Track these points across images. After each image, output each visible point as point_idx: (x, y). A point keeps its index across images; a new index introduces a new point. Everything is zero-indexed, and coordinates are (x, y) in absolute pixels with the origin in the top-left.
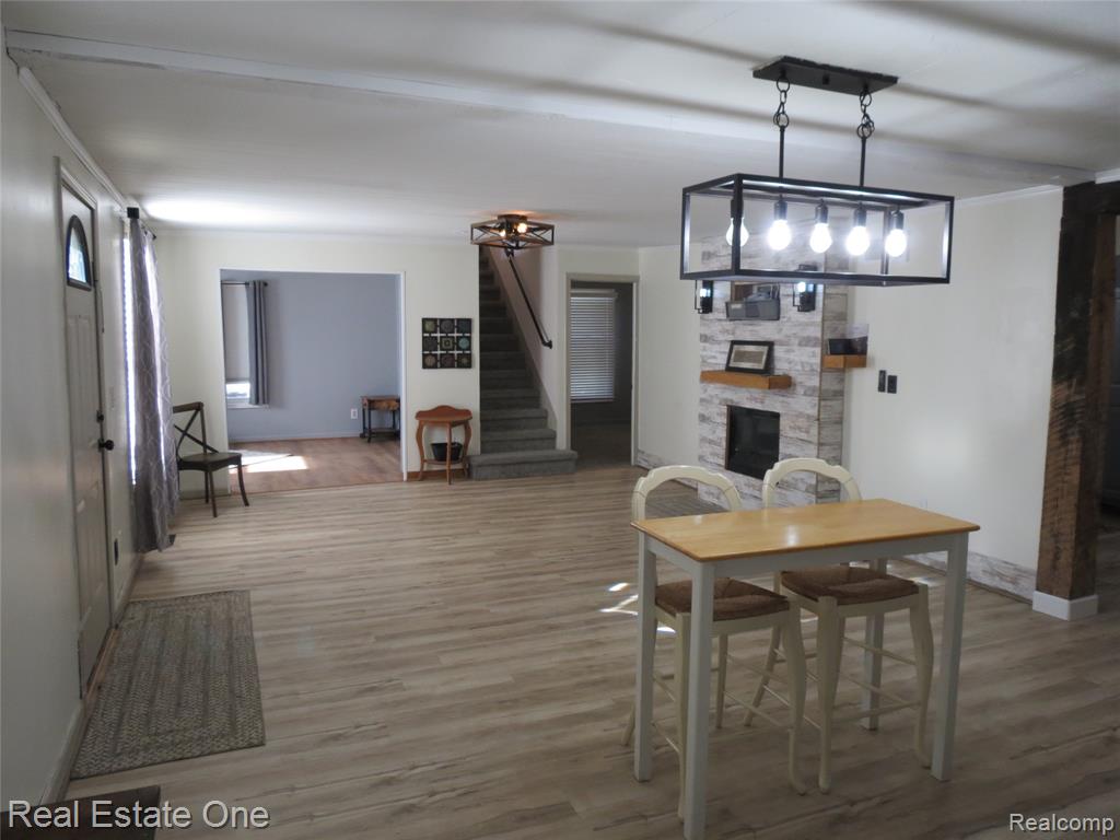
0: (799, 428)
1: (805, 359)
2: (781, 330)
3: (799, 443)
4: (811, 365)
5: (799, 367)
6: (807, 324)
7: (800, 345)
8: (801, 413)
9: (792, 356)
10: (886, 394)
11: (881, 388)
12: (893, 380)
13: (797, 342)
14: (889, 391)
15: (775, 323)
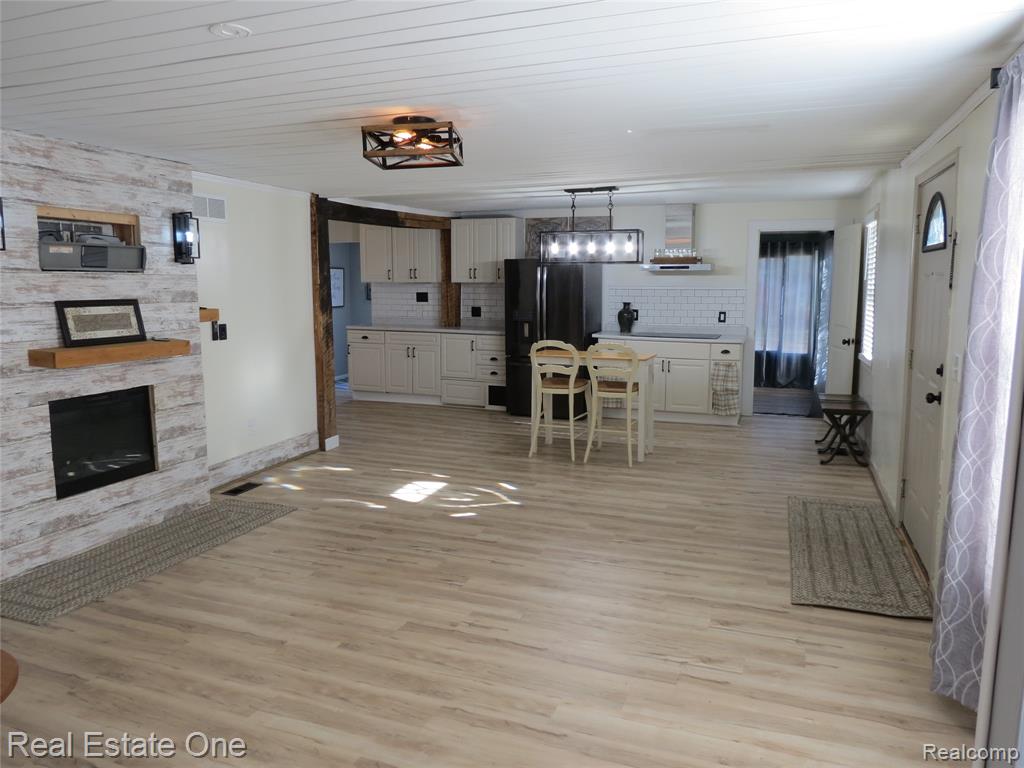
0: (181, 394)
1: (181, 316)
2: (146, 284)
3: (183, 410)
4: (190, 322)
5: (175, 326)
6: (180, 278)
7: (173, 301)
8: (183, 376)
9: (164, 314)
10: (219, 341)
11: (215, 338)
12: (223, 328)
13: (170, 298)
14: (221, 339)
15: (137, 277)
